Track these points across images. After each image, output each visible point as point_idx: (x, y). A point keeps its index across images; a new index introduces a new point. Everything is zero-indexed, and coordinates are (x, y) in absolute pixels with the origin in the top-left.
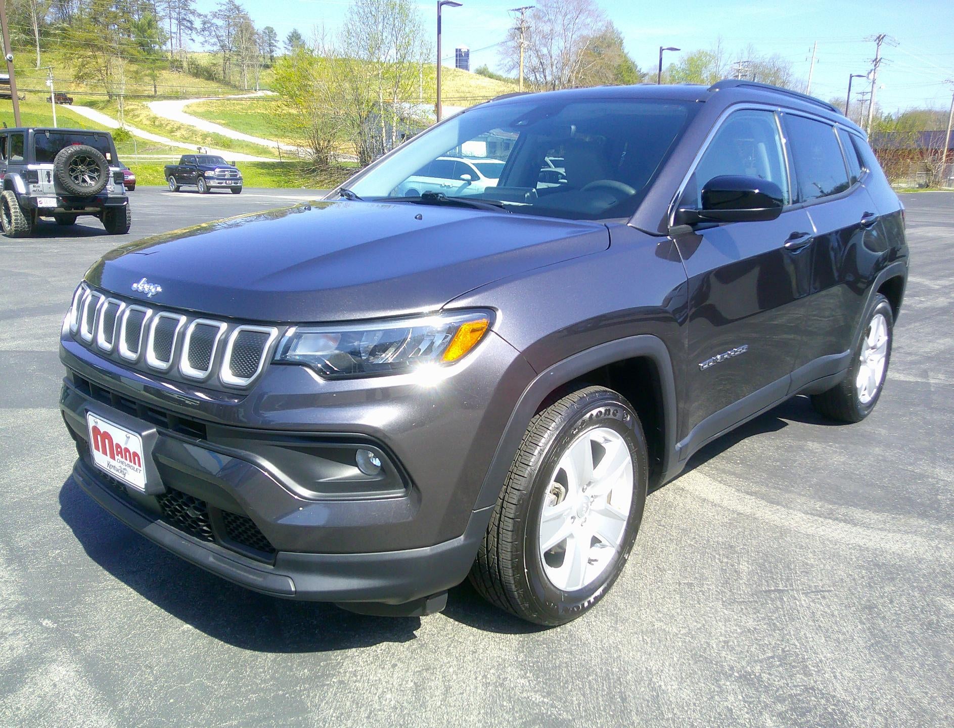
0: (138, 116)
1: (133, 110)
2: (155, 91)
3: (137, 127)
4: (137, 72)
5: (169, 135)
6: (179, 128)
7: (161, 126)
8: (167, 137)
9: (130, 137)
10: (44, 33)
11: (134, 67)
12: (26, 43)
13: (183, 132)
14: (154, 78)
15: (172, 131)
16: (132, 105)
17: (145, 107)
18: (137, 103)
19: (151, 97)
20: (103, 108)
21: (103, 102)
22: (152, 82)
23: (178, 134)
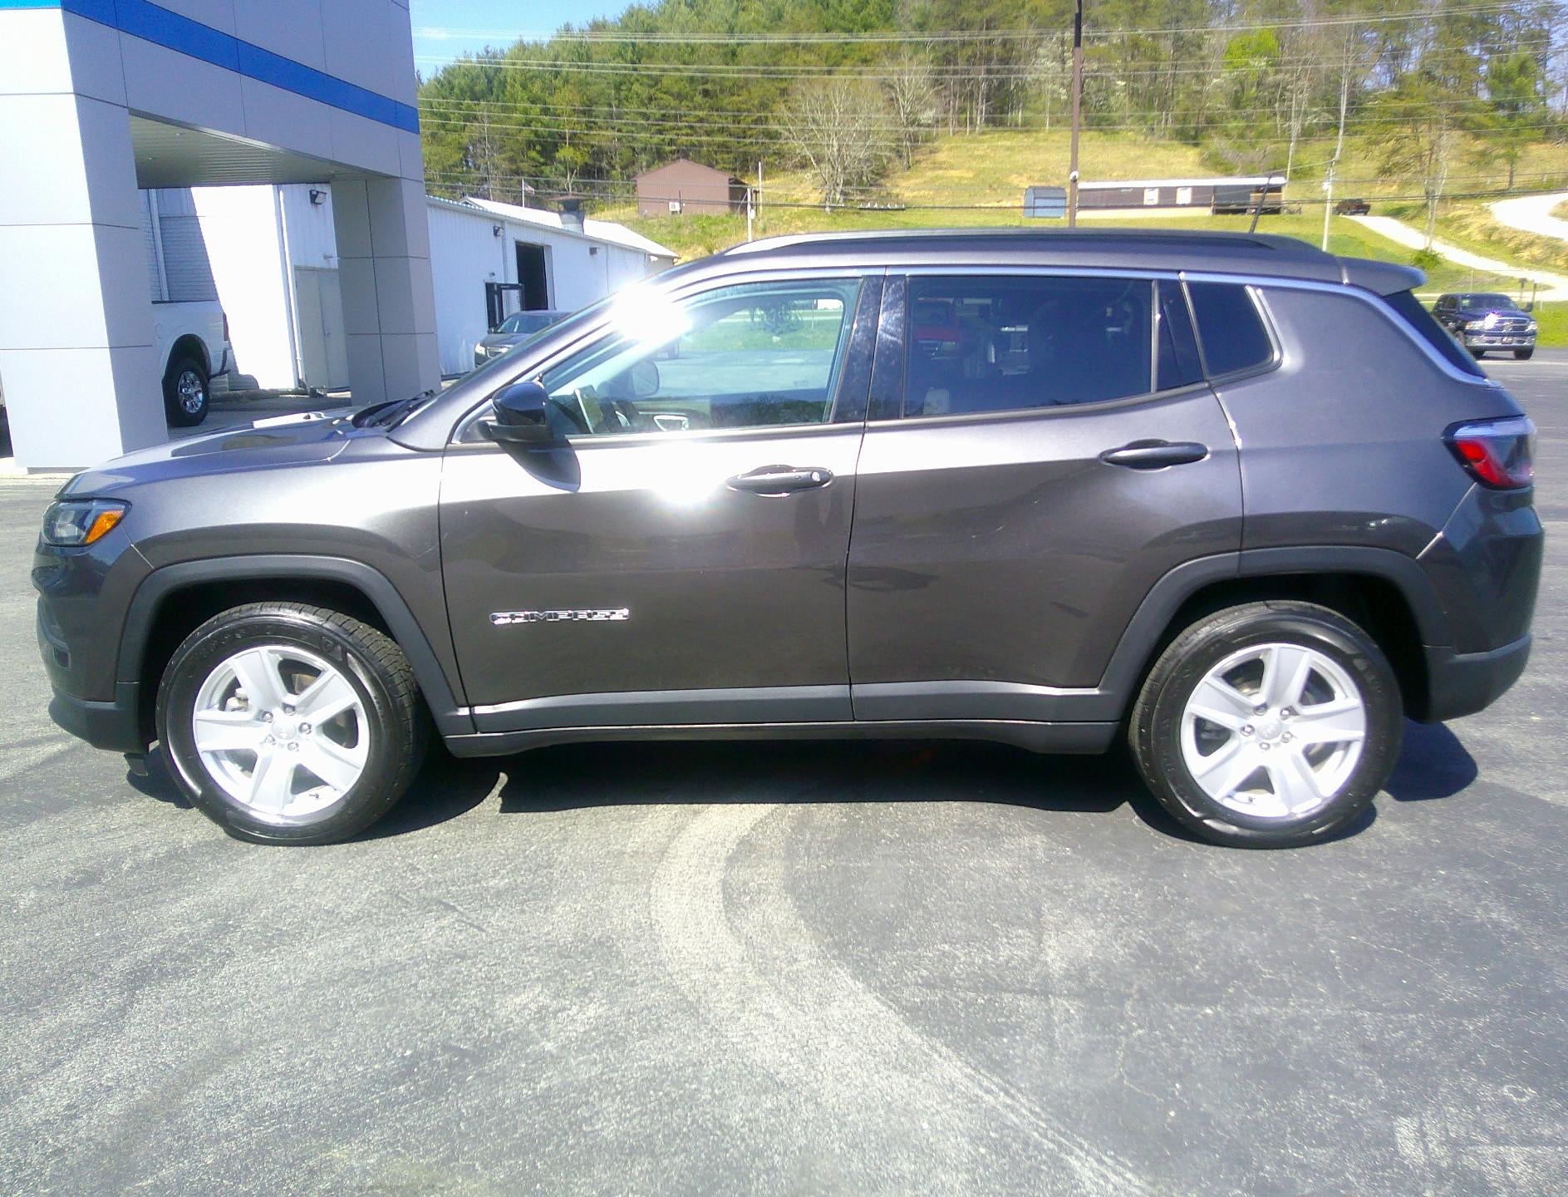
0: (1466, 227)
1: (1461, 217)
2: (1511, 183)
3: (1459, 245)
4: (1483, 154)
5: (1509, 257)
6: (1531, 244)
7: (1500, 241)
8: (1504, 260)
9: (1439, 263)
10: (1356, 106)
11: (1479, 145)
12: (1327, 127)
13: (1536, 251)
14: (1512, 159)
15: (1517, 250)
16: (1460, 209)
17: (1484, 212)
18: (1471, 206)
19: (1501, 194)
20: (1413, 218)
21: (1415, 208)
22: (1508, 167)
23: (1526, 254)
